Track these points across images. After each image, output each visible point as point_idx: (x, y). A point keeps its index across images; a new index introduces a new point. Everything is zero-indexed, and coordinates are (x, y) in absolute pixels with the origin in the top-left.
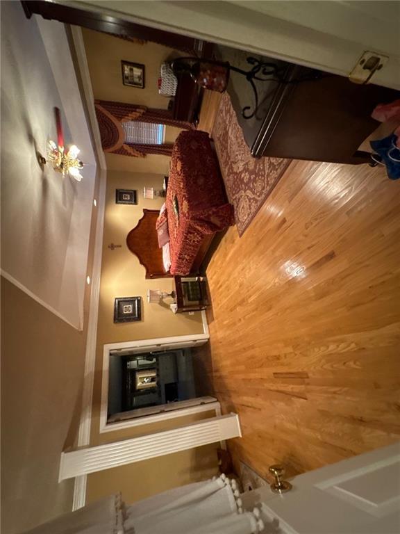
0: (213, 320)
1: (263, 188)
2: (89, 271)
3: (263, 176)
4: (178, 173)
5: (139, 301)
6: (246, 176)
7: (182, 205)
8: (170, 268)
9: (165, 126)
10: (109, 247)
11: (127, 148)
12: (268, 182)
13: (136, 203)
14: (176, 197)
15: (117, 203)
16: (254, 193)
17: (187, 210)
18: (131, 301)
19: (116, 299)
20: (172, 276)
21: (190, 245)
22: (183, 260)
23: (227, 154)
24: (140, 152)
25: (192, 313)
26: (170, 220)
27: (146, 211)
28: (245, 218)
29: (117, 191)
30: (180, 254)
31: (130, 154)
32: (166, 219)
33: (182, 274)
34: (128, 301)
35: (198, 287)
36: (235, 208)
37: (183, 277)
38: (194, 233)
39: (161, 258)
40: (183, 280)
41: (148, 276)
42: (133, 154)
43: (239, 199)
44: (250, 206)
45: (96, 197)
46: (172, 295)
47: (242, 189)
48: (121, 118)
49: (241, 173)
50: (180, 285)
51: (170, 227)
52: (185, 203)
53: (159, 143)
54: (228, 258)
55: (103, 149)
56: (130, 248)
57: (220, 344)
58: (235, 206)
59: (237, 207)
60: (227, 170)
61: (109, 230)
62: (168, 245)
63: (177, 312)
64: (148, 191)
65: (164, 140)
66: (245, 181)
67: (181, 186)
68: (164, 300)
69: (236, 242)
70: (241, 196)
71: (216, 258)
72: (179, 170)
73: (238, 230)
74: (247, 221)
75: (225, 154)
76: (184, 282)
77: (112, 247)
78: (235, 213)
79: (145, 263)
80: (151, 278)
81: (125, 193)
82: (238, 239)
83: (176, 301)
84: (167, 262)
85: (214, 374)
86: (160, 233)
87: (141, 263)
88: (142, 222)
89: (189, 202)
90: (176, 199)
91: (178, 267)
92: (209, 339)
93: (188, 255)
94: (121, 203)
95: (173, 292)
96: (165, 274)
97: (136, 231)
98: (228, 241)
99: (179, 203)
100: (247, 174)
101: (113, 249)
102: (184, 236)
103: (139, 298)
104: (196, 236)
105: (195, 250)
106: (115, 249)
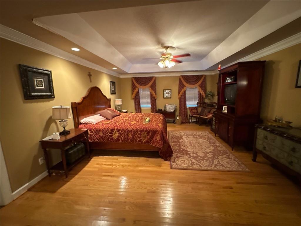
5: (50, 97)
9: (150, 108)
10: (89, 73)
11: (137, 90)
12: (215, 166)
13: (112, 93)
15: (110, 82)
16: (199, 163)
19: (51, 72)
20: (76, 127)
21: (133, 135)
24: (135, 96)
27: (110, 100)
28: (184, 165)
29: (114, 82)
30: (118, 130)
34: (49, 84)
38: (148, 135)
41: (73, 105)
42: (134, 92)
43: (180, 156)
44: (192, 164)
47: (187, 156)
48: (151, 88)
53: (141, 106)
56: (91, 89)
65: (142, 108)
69: (162, 167)
70: (184, 157)
73: (171, 165)
77: (90, 75)
78: (173, 158)
79: (84, 102)
80: (74, 108)
81: (114, 87)
82: (167, 167)
87: (84, 98)
88: (105, 98)
93: (119, 136)
94: (110, 85)
96: (78, 120)
97: (101, 94)
101: (88, 76)
102: (143, 129)
103: (53, 97)
104: (145, 138)
105: (128, 140)
106: (89, 77)
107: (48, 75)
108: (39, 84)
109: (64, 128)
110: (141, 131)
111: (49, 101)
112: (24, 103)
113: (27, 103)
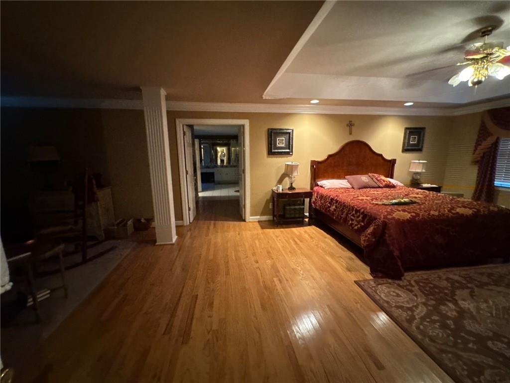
0: (262, 228)
1: (432, 340)
2: (324, 102)
3: (455, 345)
4: (453, 208)
5: (288, 153)
6: (449, 310)
7: (404, 211)
8: (322, 187)
10: (350, 122)
11: (490, 140)
12: (446, 352)
13: (405, 150)
14: (415, 203)
15: (406, 129)
16: (423, 319)
17: (397, 217)
18: (289, 145)
19: (293, 130)
20: (312, 188)
21: (347, 214)
22: (330, 203)
23: (487, 284)
24: (482, 157)
25: (271, 207)
26: (380, 191)
27: (393, 162)
28: (383, 295)
29: (423, 129)
30: (337, 201)
31: (478, 144)
32: (381, 185)
33: (313, 200)
34: (289, 142)
35: (297, 216)
36: (397, 282)
37: (310, 201)
38: (363, 221)
39: (333, 178)
40: (307, 200)
41: (313, 163)
43: (411, 291)
44: (401, 307)
45: (417, 105)
46: (291, 188)
47: (427, 300)
49: (456, 303)
50: (302, 197)
51: (372, 191)
52: (407, 216)
54: (328, 258)
55: (489, 111)
56: (347, 145)
57: (237, 233)
58: (401, 283)
59: (399, 285)
60: (456, 278)
61: (372, 121)
62: (349, 186)
63: (273, 192)
64: (421, 165)
66: (442, 307)
67: (432, 212)
68: (287, 179)
69: (348, 273)
70: (416, 295)
71: (329, 242)
72: (458, 210)
73: (365, 280)
74: (378, 298)
75: (485, 279)
76: (304, 201)
77: (350, 125)
78: (390, 281)
79: (329, 161)
80: (312, 166)
81: (419, 138)
82: (352, 277)
83: (284, 192)
84: (329, 184)
85: (212, 222)
86: (364, 179)
87: (330, 156)
88: (380, 157)
89: (409, 221)
90: (412, 203)
91: (322, 197)
92: (244, 221)
93: (335, 210)
94: (405, 134)
95: (294, 189)
96: (315, 181)
97: (368, 151)
98: (350, 262)
99: (406, 207)
100: (454, 313)
101: (347, 125)
102: (360, 209)
103: (291, 153)
104: (359, 224)
105: (341, 218)
106: (348, 127)
107: (289, 133)
108: (281, 142)
109: (292, 184)
110: (357, 211)
111: (287, 157)
112: (267, 157)
113: (270, 157)
